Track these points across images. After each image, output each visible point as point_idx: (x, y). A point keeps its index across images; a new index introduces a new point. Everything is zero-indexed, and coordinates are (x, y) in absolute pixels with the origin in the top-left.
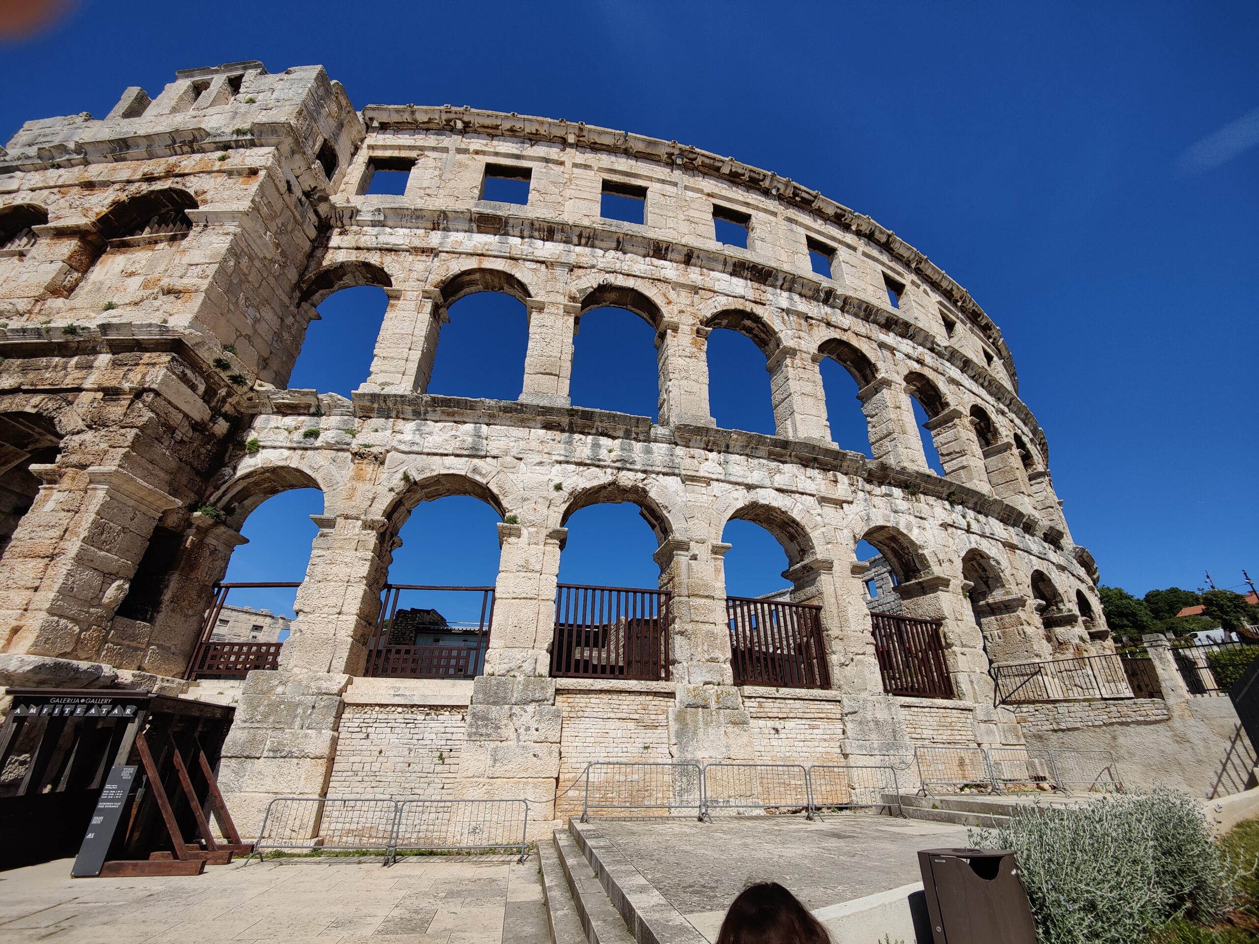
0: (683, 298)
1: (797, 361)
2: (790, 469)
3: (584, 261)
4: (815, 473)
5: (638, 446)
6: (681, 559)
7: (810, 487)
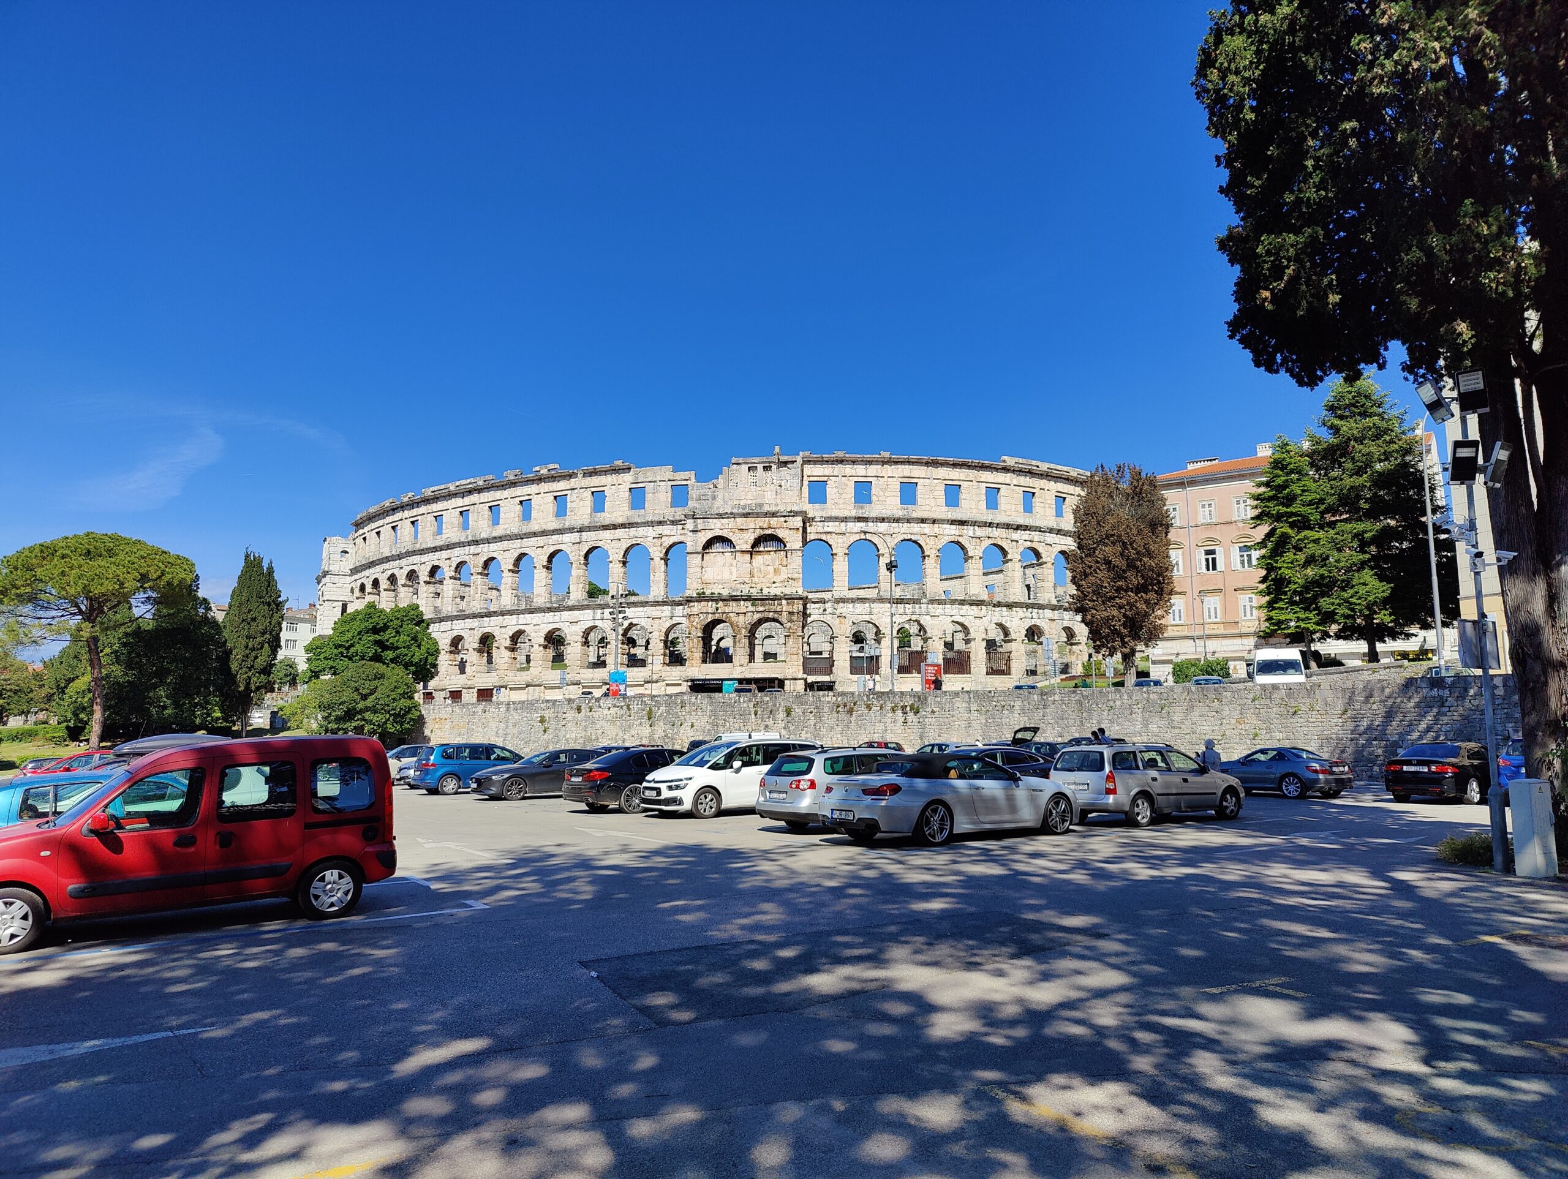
0: (931, 541)
1: (974, 561)
2: (966, 607)
3: (896, 530)
4: (974, 607)
5: (917, 606)
6: (930, 641)
7: (972, 613)
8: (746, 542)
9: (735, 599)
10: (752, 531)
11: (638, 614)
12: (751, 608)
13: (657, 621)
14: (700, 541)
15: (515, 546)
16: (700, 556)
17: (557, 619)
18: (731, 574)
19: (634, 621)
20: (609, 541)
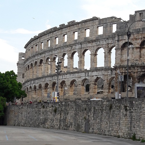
8: (138, 44)
9: (133, 66)
10: (140, 39)
11: (99, 74)
12: (139, 70)
13: (106, 76)
14: (120, 44)
16: (120, 50)
17: (74, 76)
18: (132, 57)
19: (99, 76)
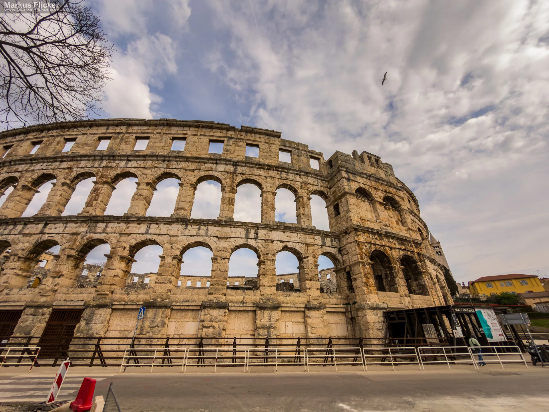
8: (380, 197)
11: (292, 239)
15: (160, 166)
16: (355, 198)
17: (202, 233)
19: (289, 245)
20: (263, 178)
